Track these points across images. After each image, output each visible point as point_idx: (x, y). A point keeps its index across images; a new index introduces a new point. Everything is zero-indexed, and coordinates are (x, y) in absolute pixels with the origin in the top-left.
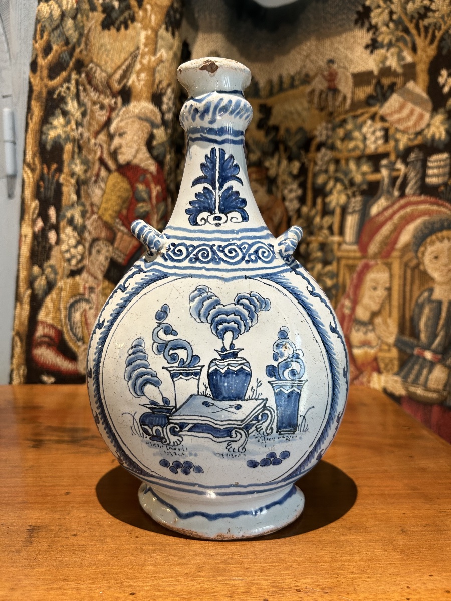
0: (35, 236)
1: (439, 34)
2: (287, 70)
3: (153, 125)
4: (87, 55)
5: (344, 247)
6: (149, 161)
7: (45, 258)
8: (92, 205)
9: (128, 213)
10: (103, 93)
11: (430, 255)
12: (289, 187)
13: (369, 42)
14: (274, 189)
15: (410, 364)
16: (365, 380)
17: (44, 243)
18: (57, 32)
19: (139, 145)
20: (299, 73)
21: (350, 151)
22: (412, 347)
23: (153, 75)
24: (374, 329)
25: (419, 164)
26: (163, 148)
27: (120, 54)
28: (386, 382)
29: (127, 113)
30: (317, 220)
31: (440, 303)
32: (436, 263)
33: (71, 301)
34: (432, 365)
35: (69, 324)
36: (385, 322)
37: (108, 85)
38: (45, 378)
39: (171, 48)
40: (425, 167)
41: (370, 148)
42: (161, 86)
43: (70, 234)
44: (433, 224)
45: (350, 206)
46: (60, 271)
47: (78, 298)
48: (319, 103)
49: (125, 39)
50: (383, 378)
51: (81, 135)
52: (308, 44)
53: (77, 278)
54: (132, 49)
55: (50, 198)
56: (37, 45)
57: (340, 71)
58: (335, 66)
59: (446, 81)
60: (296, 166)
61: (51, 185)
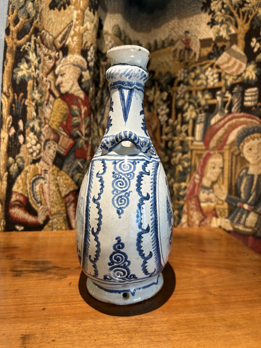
0: (10, 139)
1: (251, 17)
2: (160, 37)
3: (82, 69)
4: (40, 25)
5: (195, 143)
6: (80, 92)
7: (17, 152)
8: (45, 118)
9: (67, 124)
10: (50, 49)
11: (247, 147)
12: (161, 108)
13: (210, 21)
14: (152, 109)
15: (235, 212)
16: (208, 221)
17: (16, 143)
18: (22, 10)
19: (73, 81)
20: (167, 39)
21: (198, 86)
22: (236, 202)
23: (82, 38)
24: (213, 192)
25: (240, 94)
26: (88, 84)
27: (61, 25)
28: (221, 222)
29: (66, 62)
30: (179, 127)
31: (253, 176)
32: (250, 153)
33: (33, 179)
34: (248, 212)
35: (32, 193)
36: (220, 188)
37: (54, 44)
38: (18, 227)
39: (92, 22)
40: (243, 96)
41: (210, 84)
42: (86, 45)
43: (32, 137)
44: (248, 129)
45: (198, 119)
46: (26, 160)
47: (37, 177)
48: (180, 57)
49: (64, 15)
50: (219, 220)
51: (38, 75)
52: (173, 21)
53: (37, 164)
54: (68, 22)
55: (19, 114)
56: (10, 18)
57: (192, 38)
58: (189, 35)
59: (255, 45)
60: (165, 95)
61: (20, 106)
